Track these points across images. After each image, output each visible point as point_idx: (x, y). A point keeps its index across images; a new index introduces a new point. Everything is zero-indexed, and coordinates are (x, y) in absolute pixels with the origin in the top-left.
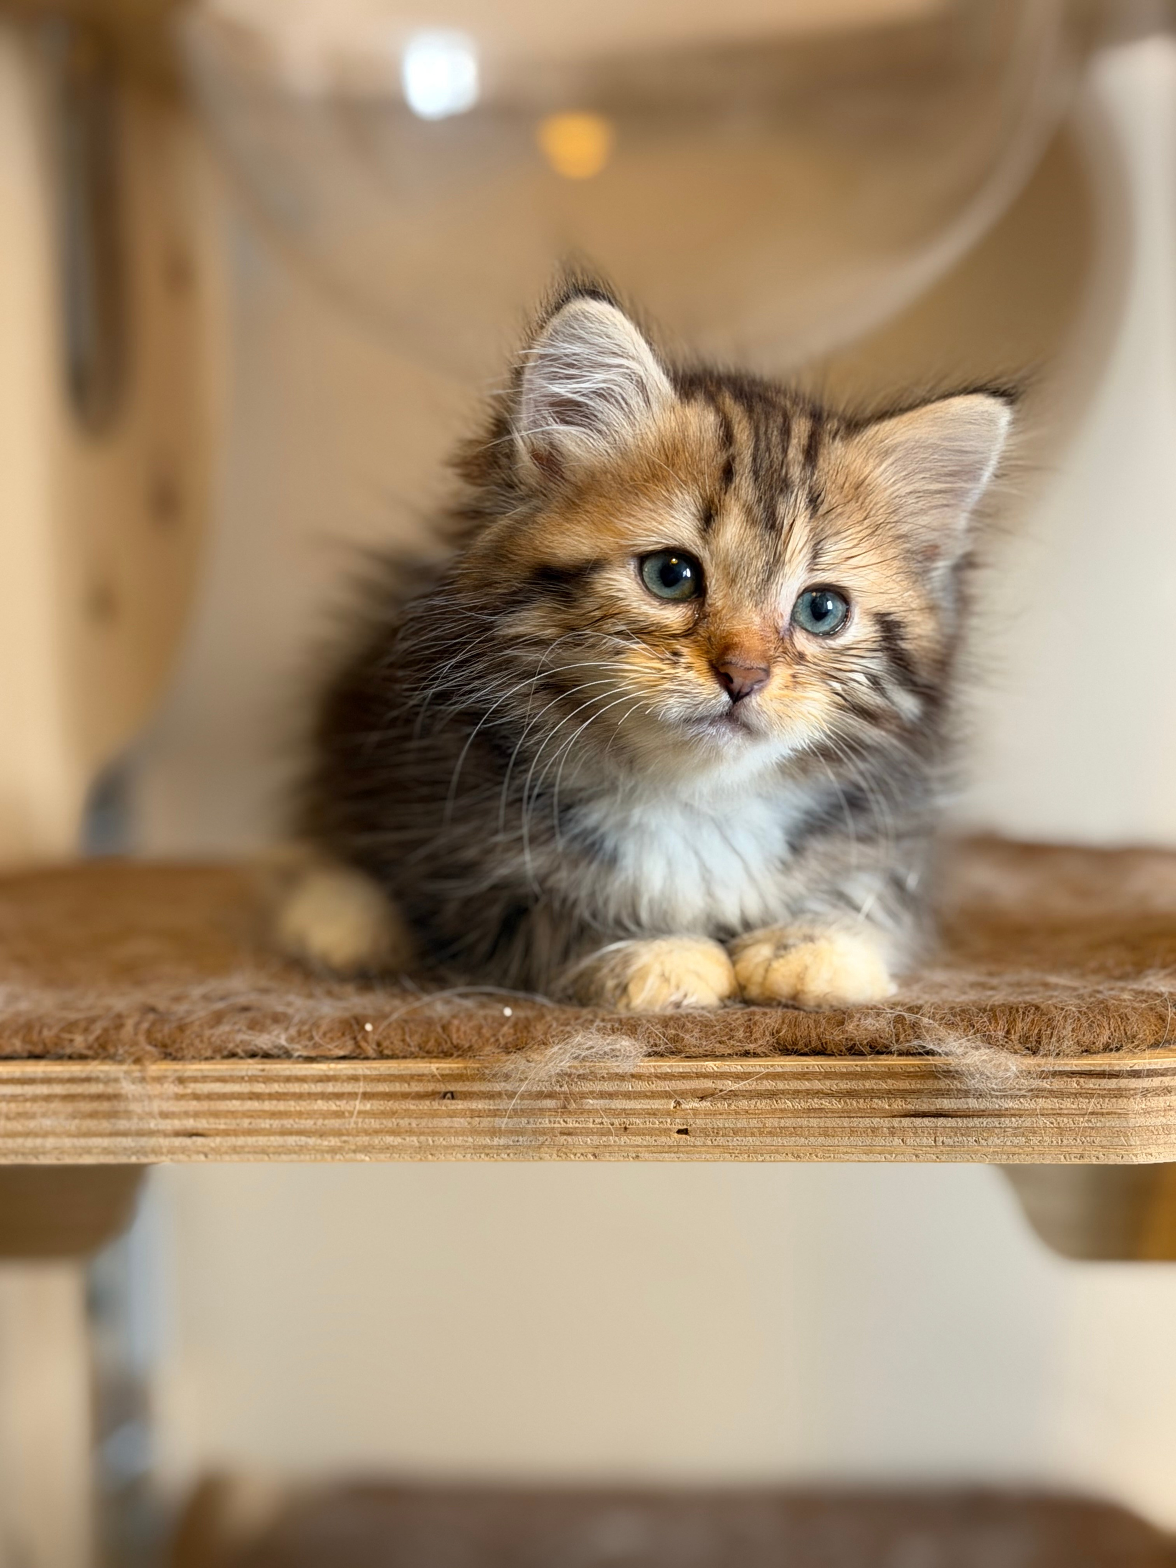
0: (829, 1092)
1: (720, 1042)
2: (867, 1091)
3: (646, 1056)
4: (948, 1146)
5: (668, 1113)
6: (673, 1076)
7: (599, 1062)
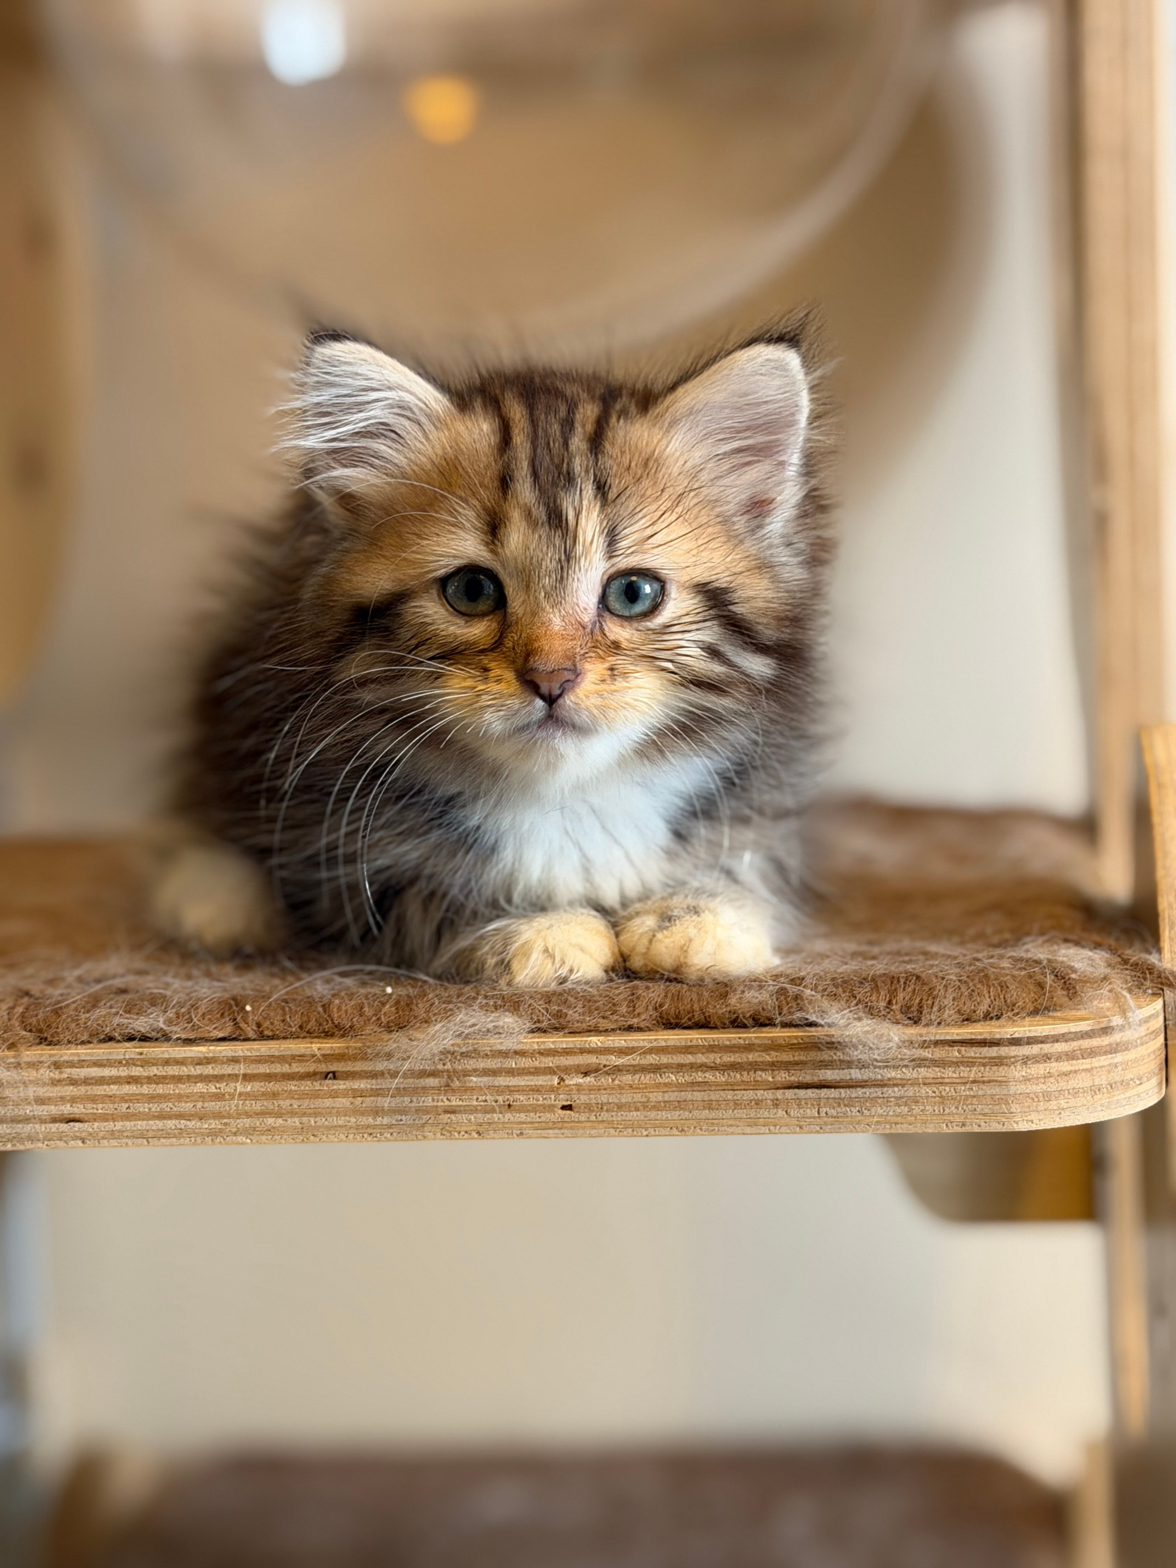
0: (713, 1065)
1: (604, 1018)
2: (750, 1064)
3: (529, 1032)
4: (832, 1117)
5: (552, 1089)
6: (558, 1052)
7: (483, 1039)
